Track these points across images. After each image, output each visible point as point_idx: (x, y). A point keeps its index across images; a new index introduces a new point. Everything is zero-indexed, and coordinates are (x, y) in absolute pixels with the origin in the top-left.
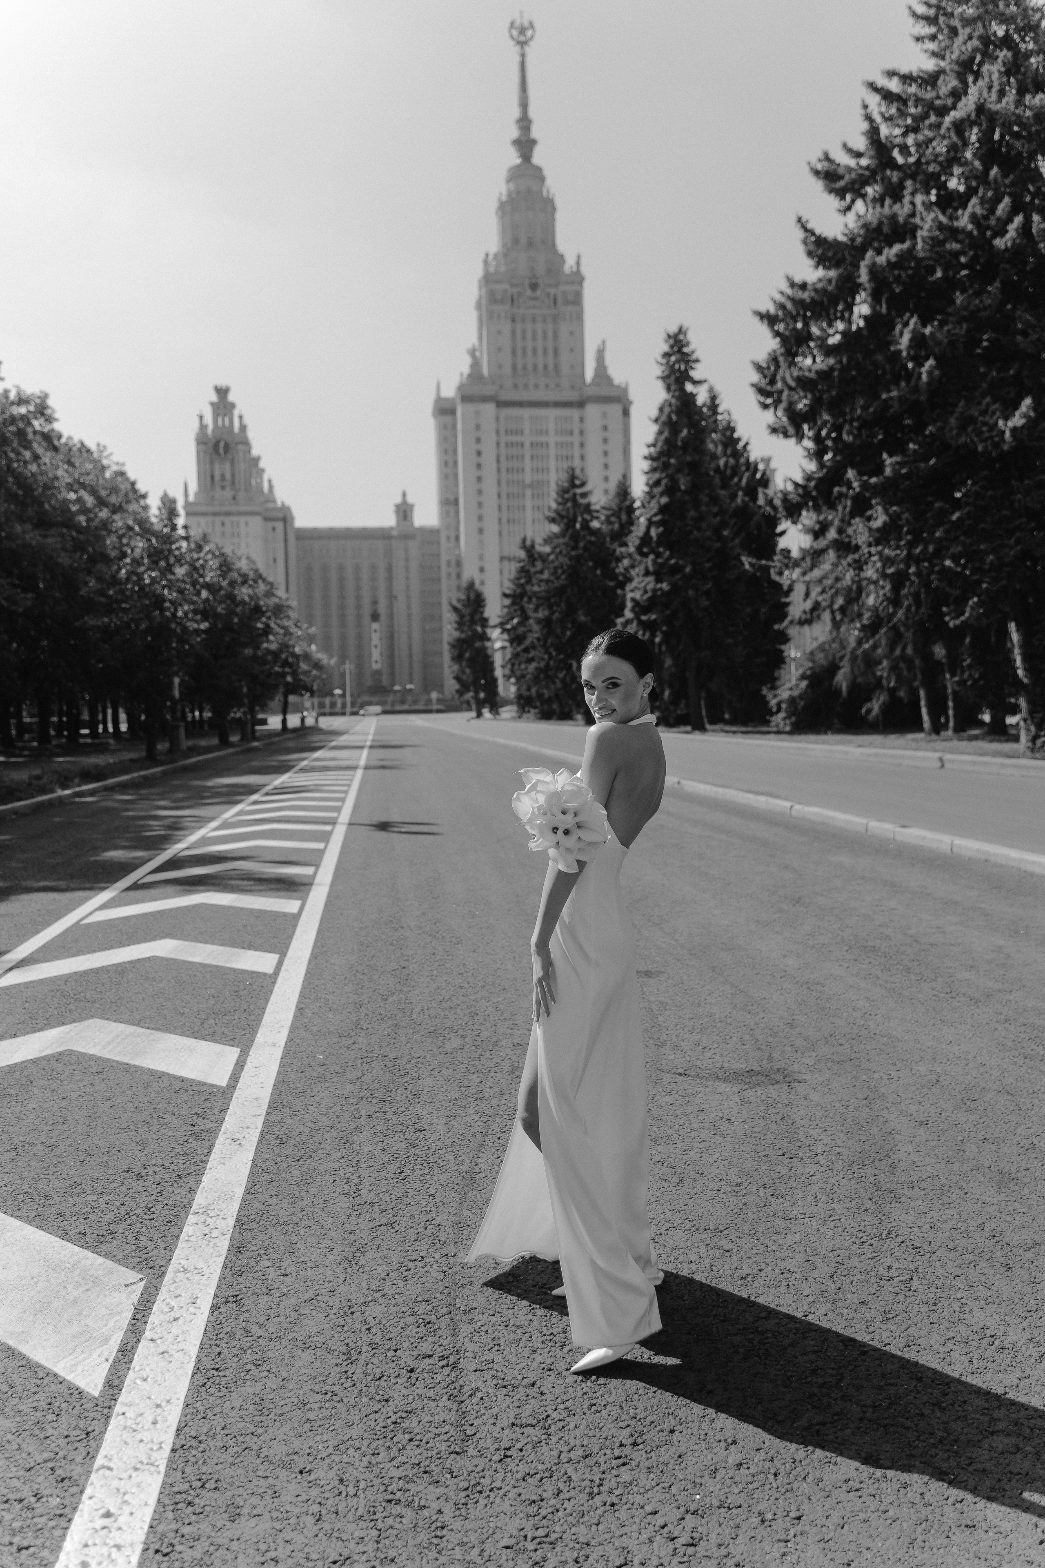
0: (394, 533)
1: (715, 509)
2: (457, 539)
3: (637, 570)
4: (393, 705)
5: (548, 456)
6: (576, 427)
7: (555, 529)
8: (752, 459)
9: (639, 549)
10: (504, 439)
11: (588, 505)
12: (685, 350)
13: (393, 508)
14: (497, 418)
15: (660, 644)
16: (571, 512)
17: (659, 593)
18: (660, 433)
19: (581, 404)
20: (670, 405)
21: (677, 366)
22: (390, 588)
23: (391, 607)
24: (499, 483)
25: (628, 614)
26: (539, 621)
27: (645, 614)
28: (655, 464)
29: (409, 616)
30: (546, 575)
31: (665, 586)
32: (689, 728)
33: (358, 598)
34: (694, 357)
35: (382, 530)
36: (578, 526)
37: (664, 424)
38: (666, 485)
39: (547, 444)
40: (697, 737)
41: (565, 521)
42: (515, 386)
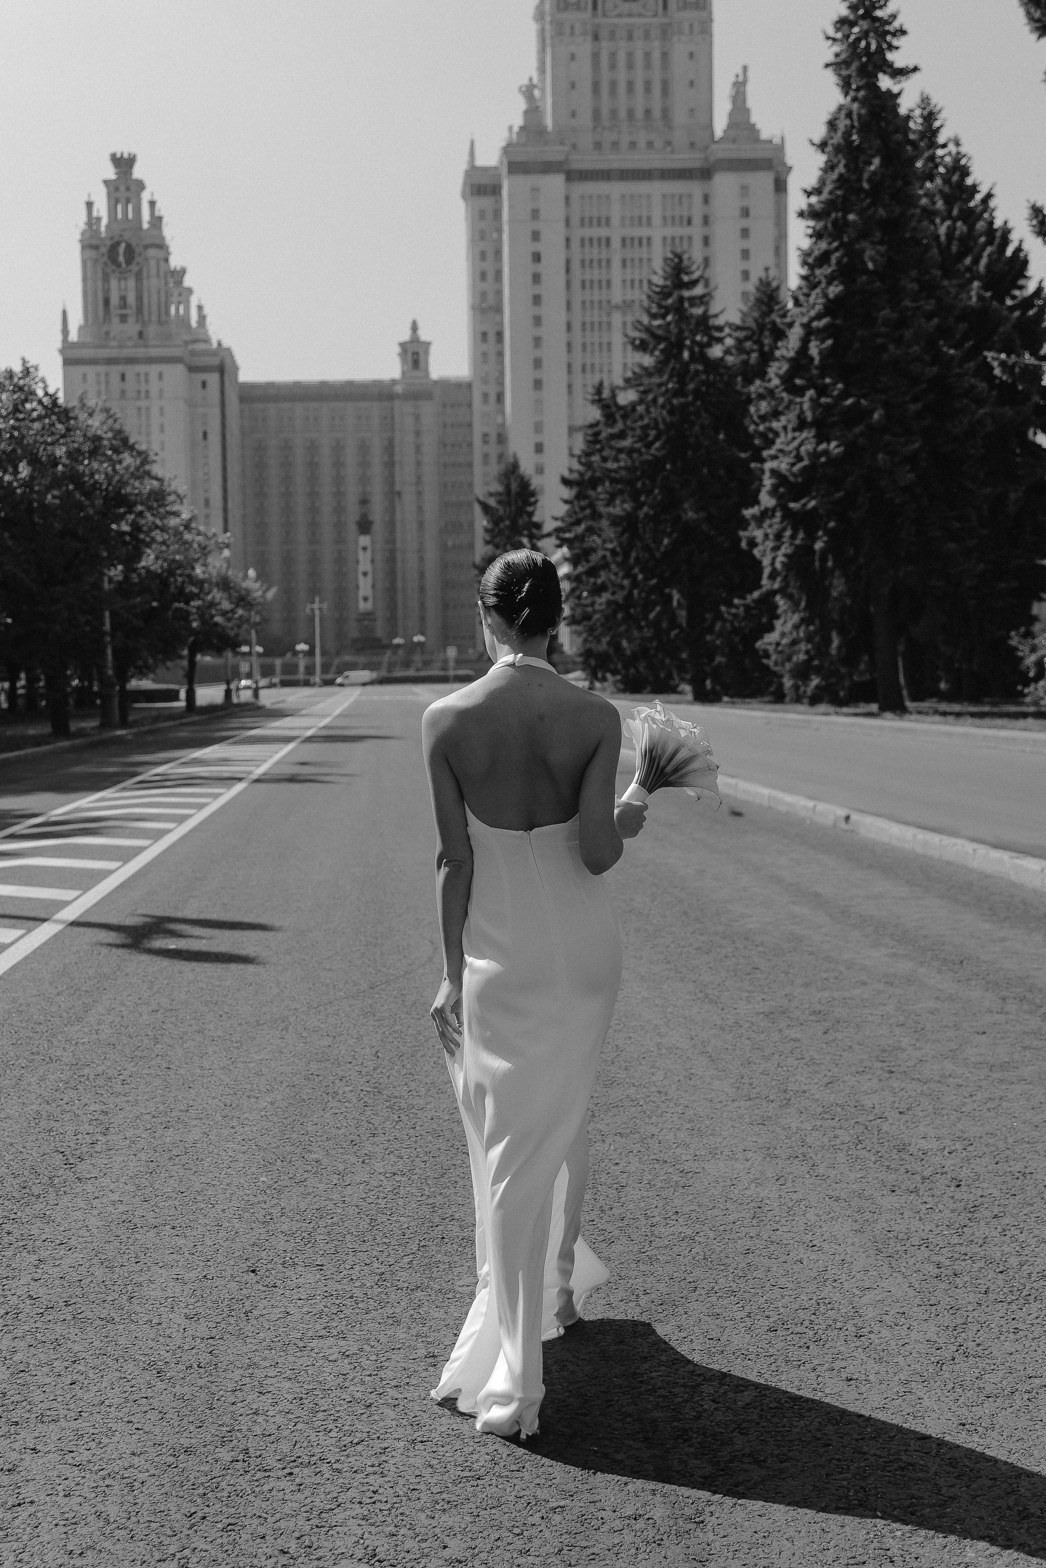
0: (399, 389)
1: (930, 305)
2: (500, 398)
3: (783, 419)
4: (391, 667)
5: (649, 260)
6: (697, 212)
7: (648, 360)
8: (998, 223)
9: (787, 380)
10: (578, 233)
11: (705, 318)
12: (879, 13)
13: (398, 350)
14: (567, 198)
15: (824, 553)
16: (674, 329)
17: (823, 459)
18: (830, 167)
19: (705, 173)
20: (849, 115)
21: (863, 44)
22: (390, 480)
23: (391, 509)
24: (569, 305)
25: (766, 500)
26: (615, 521)
27: (796, 500)
28: (820, 225)
29: (421, 525)
30: (627, 443)
31: (834, 447)
32: (874, 707)
33: (339, 494)
34: (896, 24)
35: (378, 384)
36: (686, 355)
37: (838, 149)
38: (839, 262)
39: (649, 239)
40: (889, 722)
41: (662, 346)
42: (598, 145)
